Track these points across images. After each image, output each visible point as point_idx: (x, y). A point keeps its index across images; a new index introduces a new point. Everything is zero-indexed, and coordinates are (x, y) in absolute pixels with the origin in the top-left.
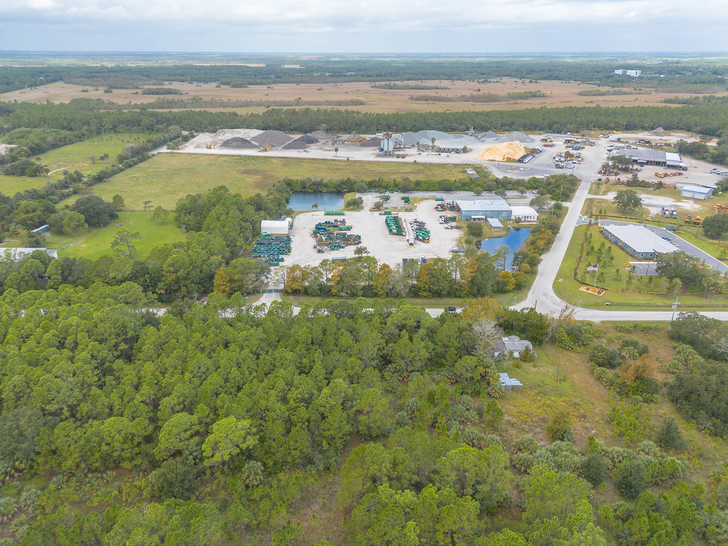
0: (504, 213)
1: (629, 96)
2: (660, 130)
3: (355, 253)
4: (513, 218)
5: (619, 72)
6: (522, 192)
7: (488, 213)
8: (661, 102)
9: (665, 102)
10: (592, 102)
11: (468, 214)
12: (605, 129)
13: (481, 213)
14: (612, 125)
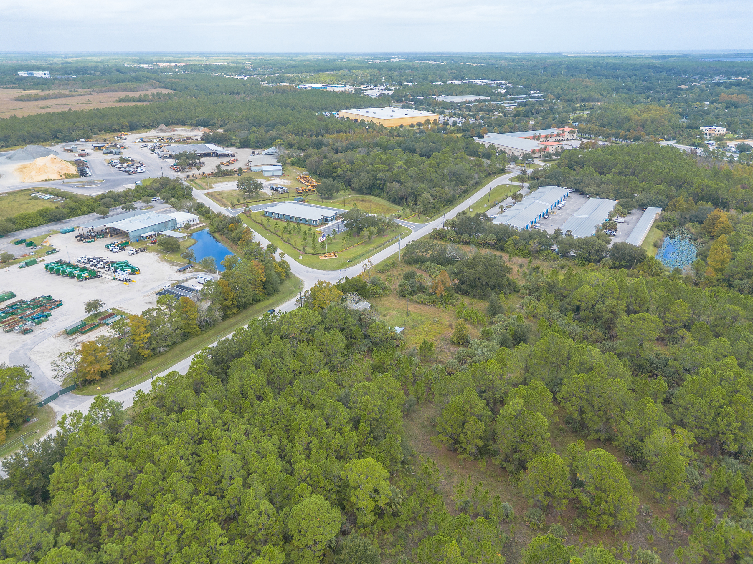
0: (170, 223)
1: (71, 98)
2: (163, 126)
3: (89, 311)
4: (178, 226)
5: (23, 74)
6: (148, 202)
7: (155, 227)
8: (116, 101)
9: (120, 101)
10: (47, 107)
11: (137, 234)
12: (111, 132)
13: (148, 230)
14: (117, 127)
